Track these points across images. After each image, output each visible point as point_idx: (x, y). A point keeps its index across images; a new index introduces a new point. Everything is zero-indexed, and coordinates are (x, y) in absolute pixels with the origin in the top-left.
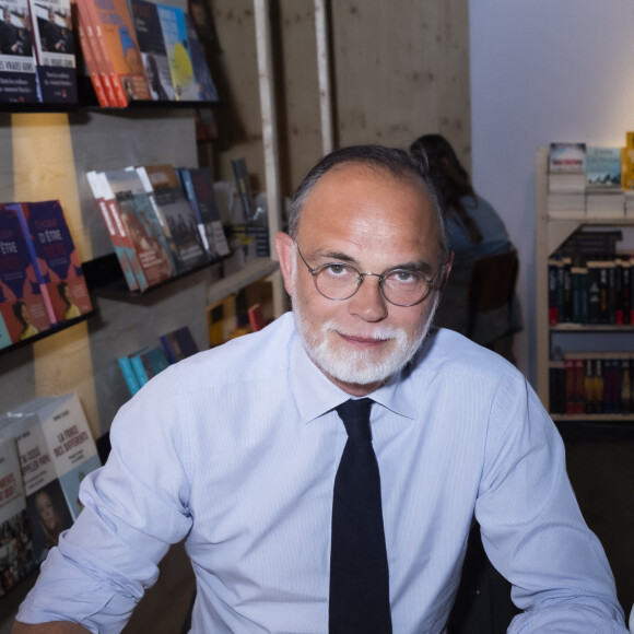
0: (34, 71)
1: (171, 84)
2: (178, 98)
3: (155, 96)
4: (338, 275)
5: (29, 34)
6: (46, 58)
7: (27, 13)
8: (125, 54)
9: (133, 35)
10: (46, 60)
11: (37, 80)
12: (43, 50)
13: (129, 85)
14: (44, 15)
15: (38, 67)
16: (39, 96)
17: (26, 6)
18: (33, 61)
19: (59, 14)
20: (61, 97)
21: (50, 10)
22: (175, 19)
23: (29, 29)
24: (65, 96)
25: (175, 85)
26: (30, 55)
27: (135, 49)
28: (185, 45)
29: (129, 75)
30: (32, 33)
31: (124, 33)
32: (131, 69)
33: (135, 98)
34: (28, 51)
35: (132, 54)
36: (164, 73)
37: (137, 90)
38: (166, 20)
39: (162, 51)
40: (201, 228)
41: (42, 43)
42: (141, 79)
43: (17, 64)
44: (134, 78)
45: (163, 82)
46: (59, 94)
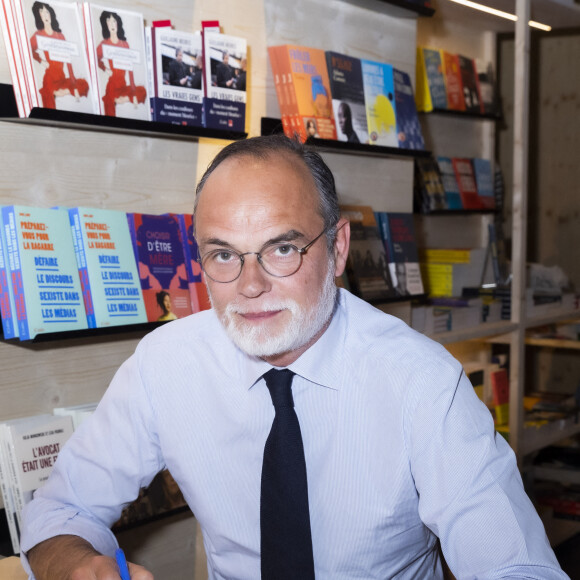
0: (201, 101)
1: (366, 129)
2: (371, 143)
3: (342, 137)
4: (227, 261)
5: (200, 71)
6: (215, 92)
7: (200, 54)
8: (314, 98)
9: (326, 84)
10: (215, 93)
11: (203, 109)
12: (213, 85)
13: (312, 125)
14: (219, 57)
15: (206, 98)
16: (203, 122)
17: (200, 48)
18: (200, 94)
19: (234, 57)
20: (227, 125)
21: (224, 53)
22: (382, 73)
23: (201, 67)
24: (231, 125)
25: (370, 131)
26: (199, 87)
27: (327, 95)
28: (390, 97)
29: (314, 116)
30: (203, 70)
31: (317, 81)
32: (318, 112)
33: (317, 136)
34: (197, 85)
35: (322, 99)
36: (359, 120)
37: (321, 130)
38: (370, 74)
39: (361, 100)
40: (392, 267)
41: (213, 79)
42: (328, 121)
43: (184, 95)
44: (319, 120)
45: (356, 127)
46: (225, 123)
